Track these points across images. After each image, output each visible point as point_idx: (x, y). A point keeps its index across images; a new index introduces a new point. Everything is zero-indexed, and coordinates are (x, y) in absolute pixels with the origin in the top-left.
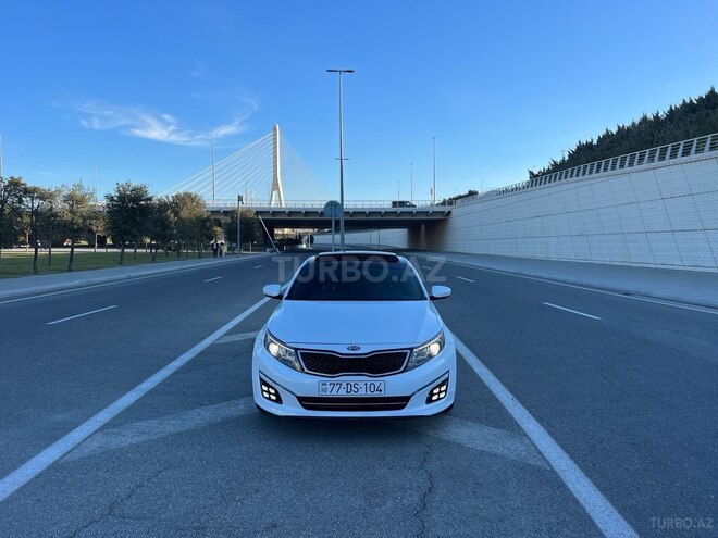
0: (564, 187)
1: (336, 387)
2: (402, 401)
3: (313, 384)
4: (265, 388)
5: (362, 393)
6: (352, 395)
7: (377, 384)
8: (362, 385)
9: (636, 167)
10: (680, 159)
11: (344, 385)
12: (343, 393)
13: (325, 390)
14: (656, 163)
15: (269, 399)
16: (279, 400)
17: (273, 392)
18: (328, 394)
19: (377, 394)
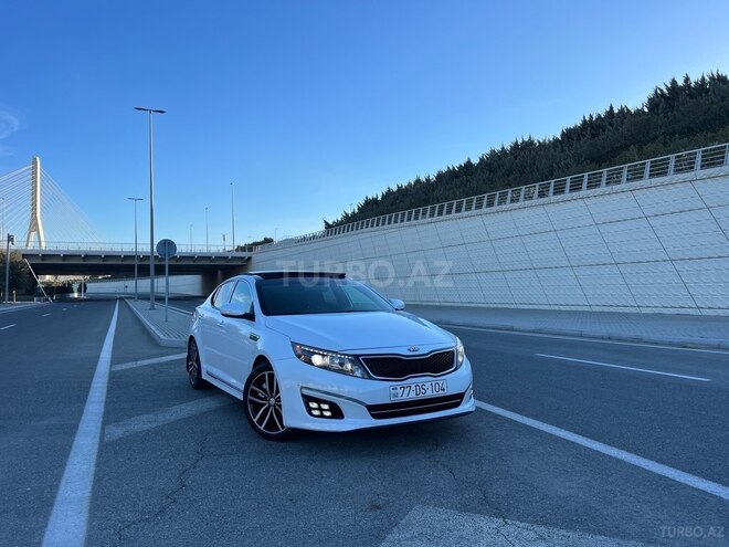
1: (407, 391)
2: (457, 399)
3: (383, 390)
4: (314, 405)
5: (430, 394)
6: (421, 397)
7: (440, 383)
8: (428, 385)
11: (413, 387)
12: (412, 396)
13: (396, 395)
15: (322, 416)
16: (337, 413)
17: (326, 407)
18: (399, 399)
19: (441, 394)
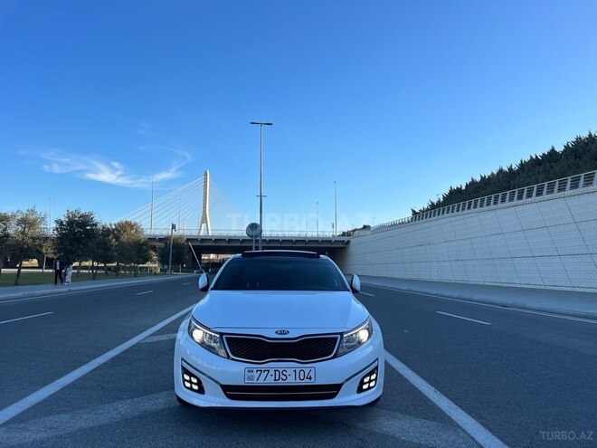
0: (442, 221)
1: (264, 375)
2: (332, 390)
3: (237, 371)
4: (187, 377)
5: (291, 380)
6: (280, 383)
7: (307, 371)
8: (290, 371)
9: (500, 205)
10: (534, 198)
11: (272, 372)
12: (270, 381)
13: (251, 378)
14: (515, 202)
15: (191, 389)
16: (201, 391)
17: (195, 380)
18: (254, 382)
19: (307, 382)
